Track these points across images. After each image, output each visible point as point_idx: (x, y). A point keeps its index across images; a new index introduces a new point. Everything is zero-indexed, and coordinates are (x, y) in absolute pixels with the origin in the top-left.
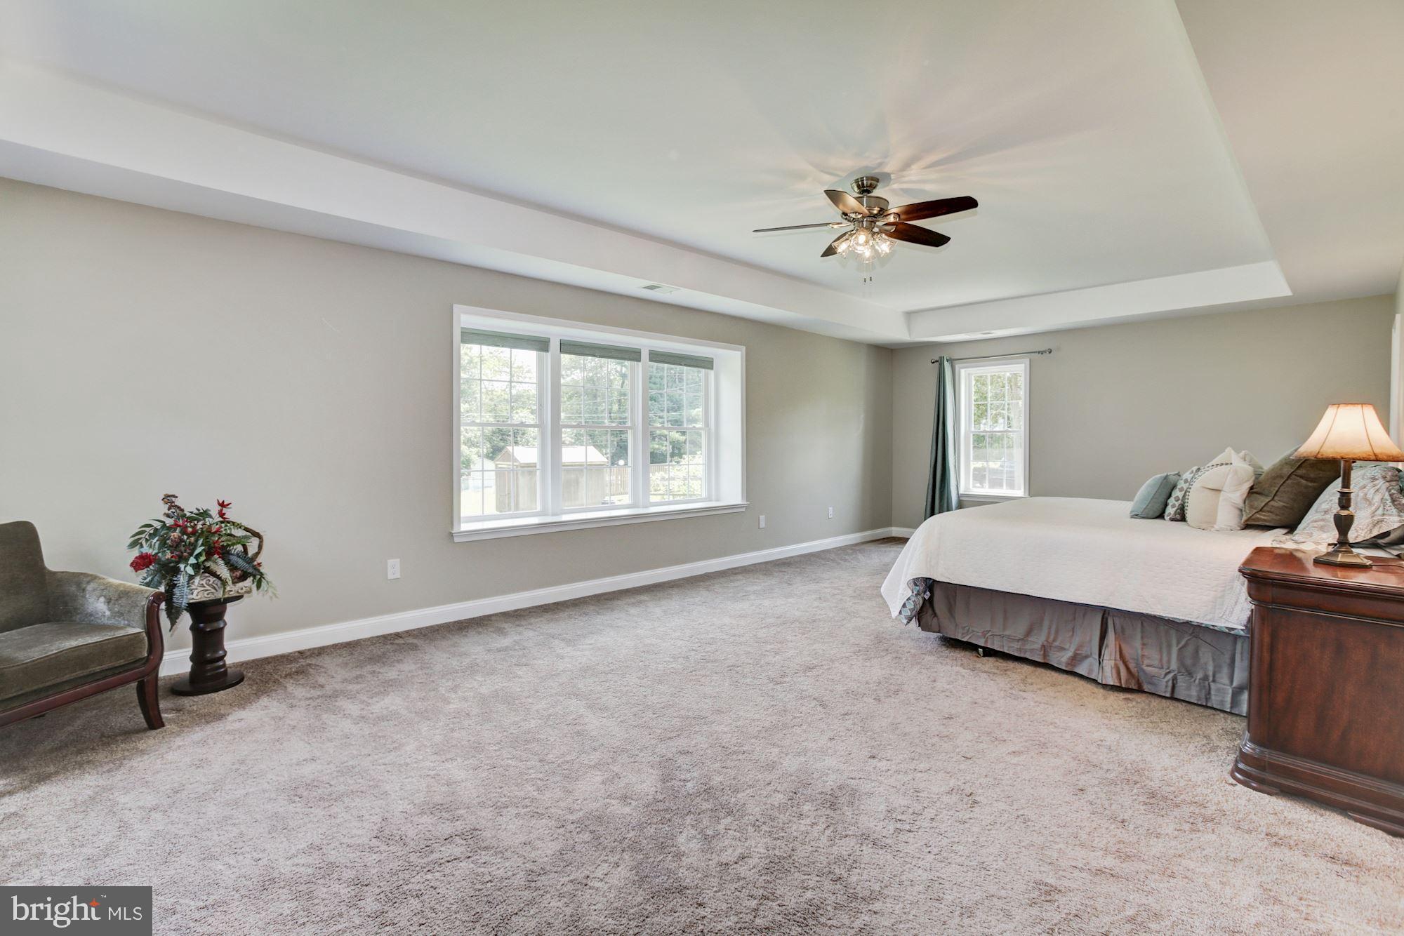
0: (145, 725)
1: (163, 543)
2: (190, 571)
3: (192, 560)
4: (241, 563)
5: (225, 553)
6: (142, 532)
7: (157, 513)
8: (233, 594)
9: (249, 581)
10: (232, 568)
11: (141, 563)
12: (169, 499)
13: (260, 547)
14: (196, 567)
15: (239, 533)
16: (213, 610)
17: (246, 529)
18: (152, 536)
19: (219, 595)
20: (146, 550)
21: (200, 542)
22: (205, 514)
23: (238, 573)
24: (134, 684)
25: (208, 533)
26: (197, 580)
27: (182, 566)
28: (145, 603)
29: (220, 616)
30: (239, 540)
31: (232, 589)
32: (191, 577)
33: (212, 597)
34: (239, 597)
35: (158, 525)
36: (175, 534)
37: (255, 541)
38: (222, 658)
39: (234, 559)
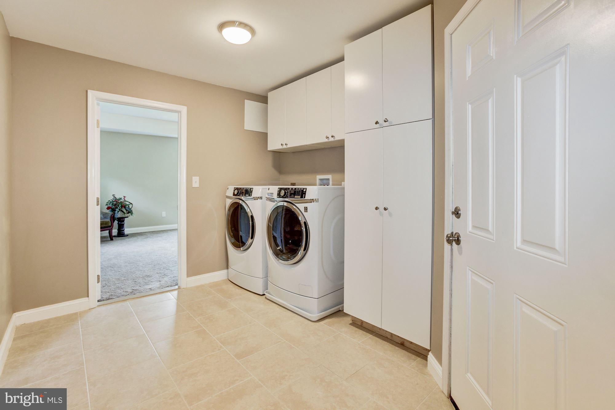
0: (110, 240)
1: (113, 204)
2: (118, 210)
3: (119, 208)
4: (128, 209)
5: (125, 207)
6: (108, 202)
7: (111, 198)
8: (126, 216)
9: (130, 214)
10: (127, 210)
11: (108, 208)
12: (113, 195)
13: (132, 206)
14: (119, 209)
15: (128, 203)
16: (122, 220)
17: (129, 203)
18: (110, 203)
19: (124, 216)
20: (109, 206)
21: (120, 204)
22: (121, 199)
23: (128, 212)
24: (108, 231)
25: (121, 202)
26: (119, 212)
27: (116, 209)
28: (110, 215)
29: (123, 221)
30: (128, 205)
31: (126, 215)
32: (118, 211)
33: (122, 217)
34: (127, 217)
35: (111, 201)
36: (115, 203)
37: (131, 205)
38: (124, 230)
39: (127, 209)
